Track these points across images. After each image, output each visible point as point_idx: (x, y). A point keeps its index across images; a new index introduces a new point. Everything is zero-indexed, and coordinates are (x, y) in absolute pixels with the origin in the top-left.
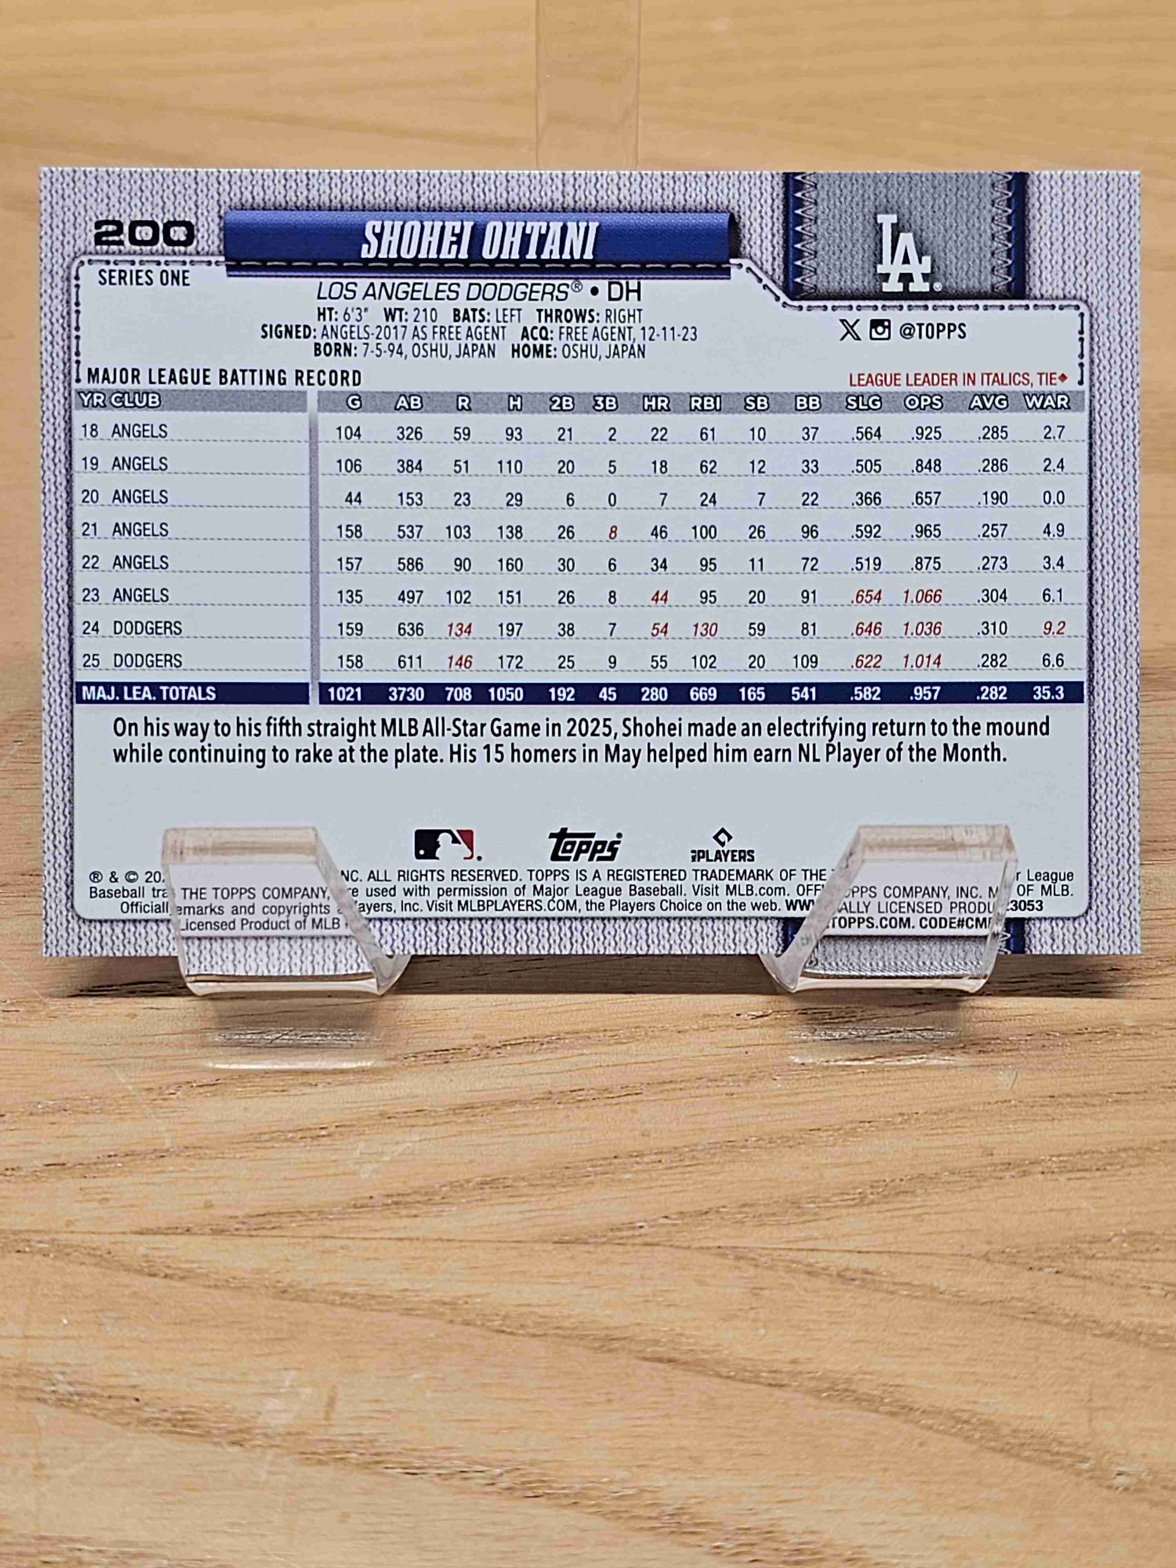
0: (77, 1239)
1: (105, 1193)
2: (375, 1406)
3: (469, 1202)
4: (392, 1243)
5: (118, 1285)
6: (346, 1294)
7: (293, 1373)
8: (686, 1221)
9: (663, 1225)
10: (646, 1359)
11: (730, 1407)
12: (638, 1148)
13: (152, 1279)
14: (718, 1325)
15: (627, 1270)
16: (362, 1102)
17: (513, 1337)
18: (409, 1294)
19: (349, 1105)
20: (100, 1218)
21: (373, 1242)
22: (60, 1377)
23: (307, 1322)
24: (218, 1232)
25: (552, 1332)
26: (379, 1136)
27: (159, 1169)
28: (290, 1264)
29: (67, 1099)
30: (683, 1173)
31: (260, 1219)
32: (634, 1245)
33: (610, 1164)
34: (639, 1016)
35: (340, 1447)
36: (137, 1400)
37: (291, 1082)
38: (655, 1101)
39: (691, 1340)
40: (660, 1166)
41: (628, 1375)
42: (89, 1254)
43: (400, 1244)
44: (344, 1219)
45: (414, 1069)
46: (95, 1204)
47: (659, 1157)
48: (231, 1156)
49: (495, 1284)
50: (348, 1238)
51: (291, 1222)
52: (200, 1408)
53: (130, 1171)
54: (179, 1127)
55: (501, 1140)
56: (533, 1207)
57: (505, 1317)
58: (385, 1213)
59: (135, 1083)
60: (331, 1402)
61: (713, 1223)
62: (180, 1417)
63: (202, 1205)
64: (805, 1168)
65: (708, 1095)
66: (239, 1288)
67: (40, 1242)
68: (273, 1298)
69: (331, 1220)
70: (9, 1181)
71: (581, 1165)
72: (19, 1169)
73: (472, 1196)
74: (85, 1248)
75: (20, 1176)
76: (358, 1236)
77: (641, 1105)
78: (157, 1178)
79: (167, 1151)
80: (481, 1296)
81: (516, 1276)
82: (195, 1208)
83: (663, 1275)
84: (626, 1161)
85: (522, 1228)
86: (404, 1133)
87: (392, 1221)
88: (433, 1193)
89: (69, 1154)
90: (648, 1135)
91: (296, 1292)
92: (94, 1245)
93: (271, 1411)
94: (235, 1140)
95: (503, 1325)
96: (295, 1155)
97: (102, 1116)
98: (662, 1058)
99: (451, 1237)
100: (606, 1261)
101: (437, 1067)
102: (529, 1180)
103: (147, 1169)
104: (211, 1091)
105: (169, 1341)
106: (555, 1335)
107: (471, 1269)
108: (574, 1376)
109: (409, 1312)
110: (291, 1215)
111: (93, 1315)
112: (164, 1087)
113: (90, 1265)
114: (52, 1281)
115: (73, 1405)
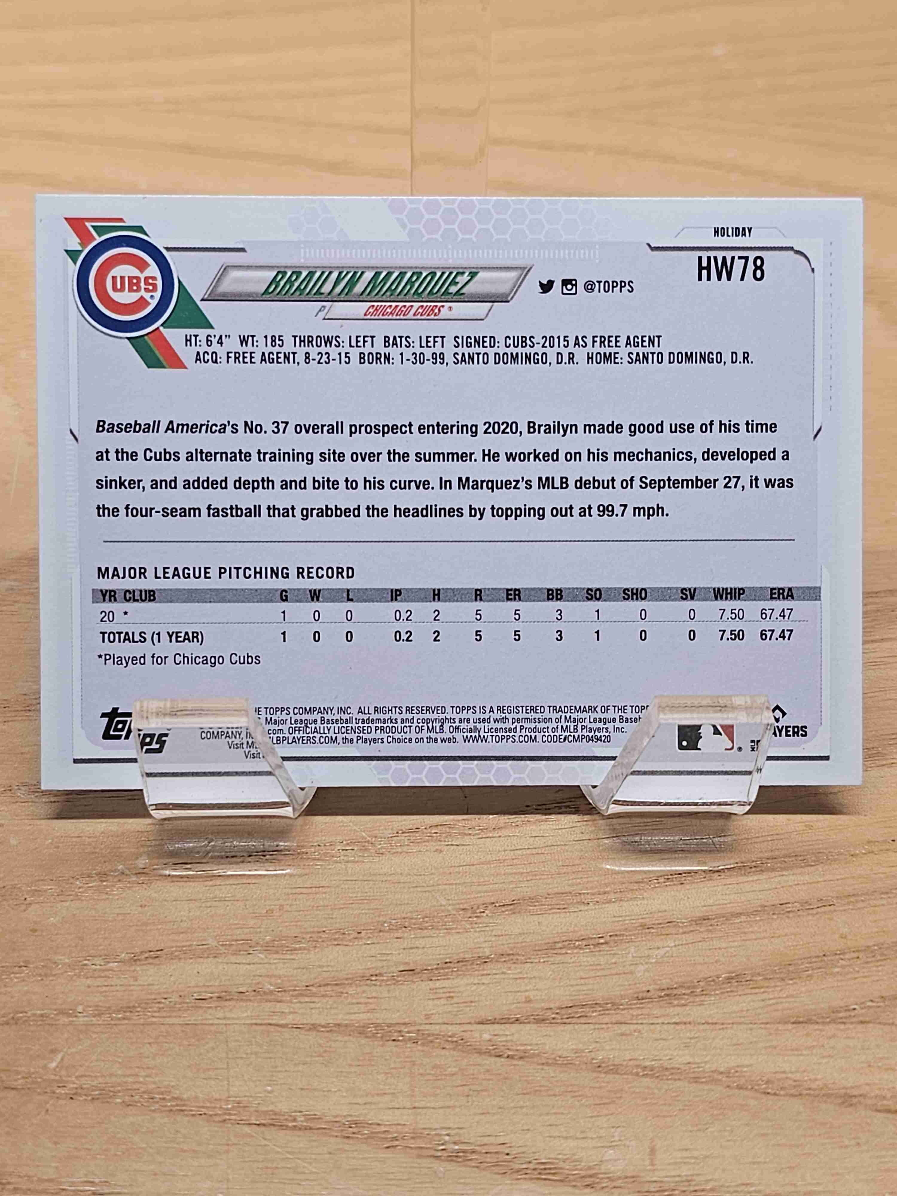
0: (435, 1029)
1: (450, 992)
2: (686, 1154)
3: (722, 993)
4: (673, 1026)
5: (475, 1065)
6: (646, 1067)
7: (619, 1130)
8: (886, 1003)
9: (870, 1007)
10: (880, 1111)
12: (839, 948)
13: (499, 1059)
15: (851, 1043)
16: (625, 916)
17: (777, 1097)
18: (693, 1066)
19: (617, 919)
20: (450, 1012)
21: (657, 1026)
22: (447, 1138)
23: (622, 1090)
24: (541, 1021)
25: (805, 1092)
26: (644, 943)
27: (485, 972)
28: (598, 1045)
29: (405, 918)
30: (877, 966)
31: (570, 1011)
32: (852, 1023)
33: (822, 961)
34: (818, 844)
35: (666, 1186)
36: (508, 1154)
37: (569, 902)
38: (845, 910)
40: (859, 962)
41: (867, 1124)
42: (447, 1041)
43: (678, 1027)
44: (632, 1009)
45: (659, 889)
46: (444, 1001)
47: (856, 955)
48: (537, 960)
49: (755, 1057)
50: (637, 1024)
51: (593, 1012)
52: (556, 1159)
53: (465, 975)
54: (493, 939)
55: (736, 944)
56: (771, 996)
57: (768, 1082)
58: (661, 1003)
59: (453, 905)
60: (653, 1152)
62: (543, 1167)
63: (524, 1000)
65: (883, 905)
66: (566, 1064)
67: (408, 1032)
68: (594, 1071)
69: (623, 1010)
70: (375, 985)
71: (800, 962)
72: (381, 975)
73: (724, 988)
74: (444, 1036)
75: (383, 980)
76: (645, 1022)
77: (835, 914)
78: (485, 980)
79: (488, 958)
80: (747, 1066)
81: (770, 1050)
82: (518, 1003)
83: (878, 1046)
84: (833, 958)
85: (767, 1013)
86: (662, 939)
87: (668, 1010)
88: (694, 987)
89: (415, 962)
90: (845, 938)
91: (608, 1066)
92: (450, 1034)
93: (610, 1160)
94: (537, 948)
95: (767, 1088)
96: (585, 959)
97: (434, 931)
98: (843, 877)
99: (714, 1021)
100: (834, 1036)
101: (675, 888)
102: (763, 975)
103: (476, 973)
104: (511, 910)
105: (522, 1107)
106: (807, 1094)
107: (734, 1045)
108: (828, 1126)
109: (696, 1080)
110: (591, 1006)
111: (460, 1088)
112: (475, 907)
113: (450, 1049)
114: (424, 1063)
115: (460, 1160)
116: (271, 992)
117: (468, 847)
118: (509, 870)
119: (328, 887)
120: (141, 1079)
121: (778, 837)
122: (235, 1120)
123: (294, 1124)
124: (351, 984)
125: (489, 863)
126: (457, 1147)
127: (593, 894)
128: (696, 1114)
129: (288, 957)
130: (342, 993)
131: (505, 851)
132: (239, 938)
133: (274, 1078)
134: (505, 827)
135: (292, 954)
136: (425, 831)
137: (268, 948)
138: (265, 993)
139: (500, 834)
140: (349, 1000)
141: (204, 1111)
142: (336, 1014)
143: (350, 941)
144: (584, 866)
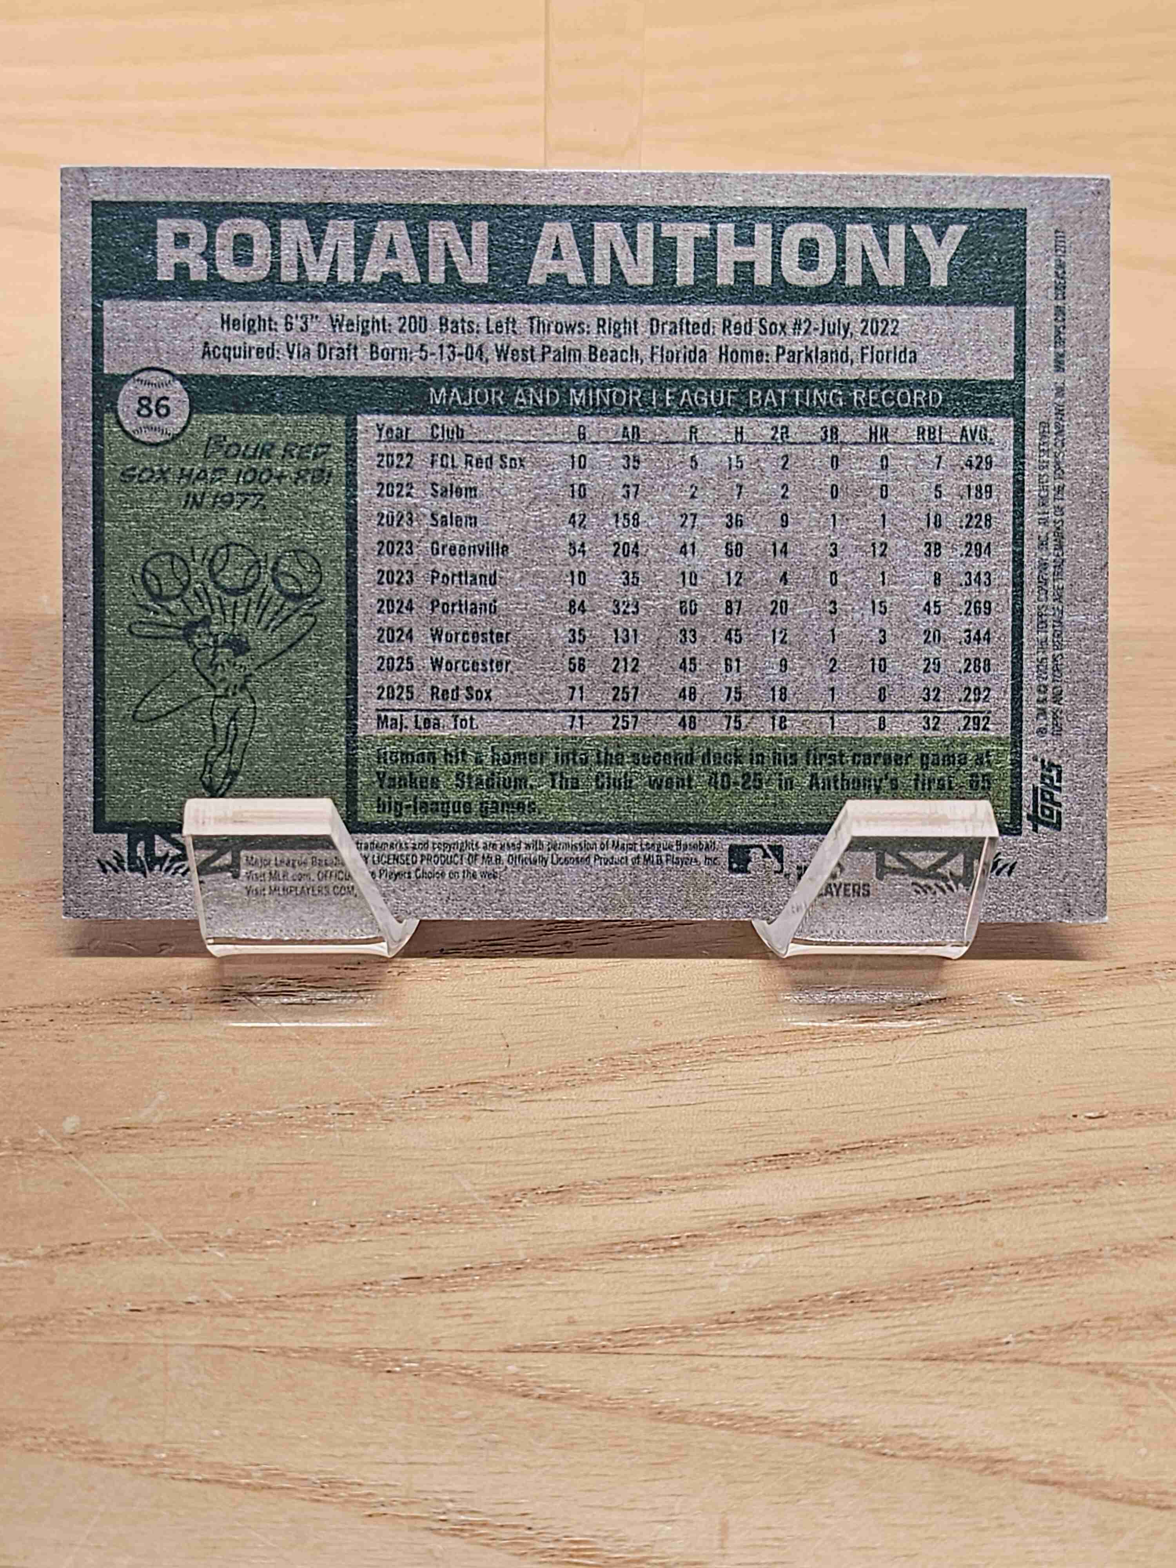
0: (444, 1358)
1: (468, 1308)
2: (767, 1534)
3: (831, 1317)
4: (762, 1360)
5: (493, 1407)
6: (722, 1415)
7: (681, 1499)
8: (1052, 1335)
9: (1029, 1340)
10: (1033, 1482)
11: (1121, 1531)
12: (992, 1259)
13: (526, 1399)
14: (1098, 1444)
15: (999, 1388)
16: (709, 1210)
17: (895, 1460)
18: (787, 1415)
19: (697, 1214)
20: (466, 1335)
21: (742, 1360)
22: (450, 1505)
23: (688, 1445)
24: (587, 1349)
25: (934, 1454)
26: (731, 1247)
27: (517, 1282)
28: (661, 1384)
29: (414, 1207)
30: (1042, 1286)
31: (627, 1336)
32: (1003, 1362)
33: (967, 1277)
34: (974, 1119)
36: (530, 1529)
37: (635, 1189)
38: (1003, 1209)
39: (1074, 1461)
40: (1018, 1278)
41: (1015, 1498)
42: (462, 1374)
43: (769, 1362)
44: (709, 1335)
45: (756, 1175)
46: (459, 1320)
47: (1015, 1269)
48: (586, 1268)
49: (870, 1405)
50: (716, 1356)
51: (658, 1339)
52: (594, 1537)
53: (490, 1286)
54: (531, 1238)
55: (854, 1250)
56: (897, 1323)
57: (884, 1440)
58: (749, 1329)
59: (480, 1191)
60: (725, 1528)
61: (1079, 1337)
62: (575, 1547)
63: (565, 1320)
64: (1163, 1277)
65: (1056, 1203)
66: (616, 1409)
67: (409, 1361)
68: (652, 1419)
69: (698, 1336)
70: (368, 1296)
71: (938, 1277)
72: (377, 1283)
73: (834, 1311)
74: (455, 1368)
75: (379, 1291)
76: (726, 1353)
77: (990, 1213)
78: (516, 1293)
79: (522, 1263)
80: (858, 1417)
81: (889, 1395)
82: (557, 1324)
83: (1036, 1393)
84: (984, 1272)
85: (889, 1345)
86: (756, 1243)
87: (757, 1337)
88: (794, 1308)
89: (425, 1267)
90: (1002, 1246)
91: (673, 1413)
92: (464, 1364)
93: (666, 1540)
94: (589, 1251)
95: (883, 1447)
96: (651, 1267)
97: (452, 1226)
98: (1004, 1163)
99: (819, 1354)
100: (977, 1379)
101: (778, 1173)
102: (888, 1294)
103: (505, 1283)
104: (557, 1199)
105: (554, 1466)
106: (938, 1457)
107: (844, 1387)
108: (962, 1500)
109: (788, 1433)
110: (656, 1331)
111: (472, 1439)
112: (510, 1194)
113: (463, 1385)
114: (426, 1402)
115: (466, 1534)
116: (230, 1304)
117: (507, 1114)
118: (559, 1145)
119: (316, 1163)
120: (48, 1416)
121: (920, 1107)
122: (170, 1474)
123: (248, 1481)
124: (335, 1295)
125: (532, 1135)
126: (463, 1517)
127: (668, 1180)
128: (786, 1480)
129: (256, 1256)
130: (324, 1306)
131: (554, 1119)
132: (192, 1229)
133: (226, 1419)
134: (557, 1088)
135: (261, 1253)
136: (451, 1090)
137: (230, 1244)
138: (221, 1303)
139: (549, 1097)
140: (334, 1316)
141: (130, 1460)
142: (314, 1335)
143: (339, 1236)
144: (659, 1142)
